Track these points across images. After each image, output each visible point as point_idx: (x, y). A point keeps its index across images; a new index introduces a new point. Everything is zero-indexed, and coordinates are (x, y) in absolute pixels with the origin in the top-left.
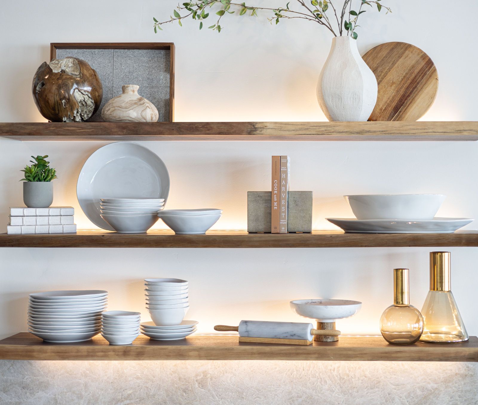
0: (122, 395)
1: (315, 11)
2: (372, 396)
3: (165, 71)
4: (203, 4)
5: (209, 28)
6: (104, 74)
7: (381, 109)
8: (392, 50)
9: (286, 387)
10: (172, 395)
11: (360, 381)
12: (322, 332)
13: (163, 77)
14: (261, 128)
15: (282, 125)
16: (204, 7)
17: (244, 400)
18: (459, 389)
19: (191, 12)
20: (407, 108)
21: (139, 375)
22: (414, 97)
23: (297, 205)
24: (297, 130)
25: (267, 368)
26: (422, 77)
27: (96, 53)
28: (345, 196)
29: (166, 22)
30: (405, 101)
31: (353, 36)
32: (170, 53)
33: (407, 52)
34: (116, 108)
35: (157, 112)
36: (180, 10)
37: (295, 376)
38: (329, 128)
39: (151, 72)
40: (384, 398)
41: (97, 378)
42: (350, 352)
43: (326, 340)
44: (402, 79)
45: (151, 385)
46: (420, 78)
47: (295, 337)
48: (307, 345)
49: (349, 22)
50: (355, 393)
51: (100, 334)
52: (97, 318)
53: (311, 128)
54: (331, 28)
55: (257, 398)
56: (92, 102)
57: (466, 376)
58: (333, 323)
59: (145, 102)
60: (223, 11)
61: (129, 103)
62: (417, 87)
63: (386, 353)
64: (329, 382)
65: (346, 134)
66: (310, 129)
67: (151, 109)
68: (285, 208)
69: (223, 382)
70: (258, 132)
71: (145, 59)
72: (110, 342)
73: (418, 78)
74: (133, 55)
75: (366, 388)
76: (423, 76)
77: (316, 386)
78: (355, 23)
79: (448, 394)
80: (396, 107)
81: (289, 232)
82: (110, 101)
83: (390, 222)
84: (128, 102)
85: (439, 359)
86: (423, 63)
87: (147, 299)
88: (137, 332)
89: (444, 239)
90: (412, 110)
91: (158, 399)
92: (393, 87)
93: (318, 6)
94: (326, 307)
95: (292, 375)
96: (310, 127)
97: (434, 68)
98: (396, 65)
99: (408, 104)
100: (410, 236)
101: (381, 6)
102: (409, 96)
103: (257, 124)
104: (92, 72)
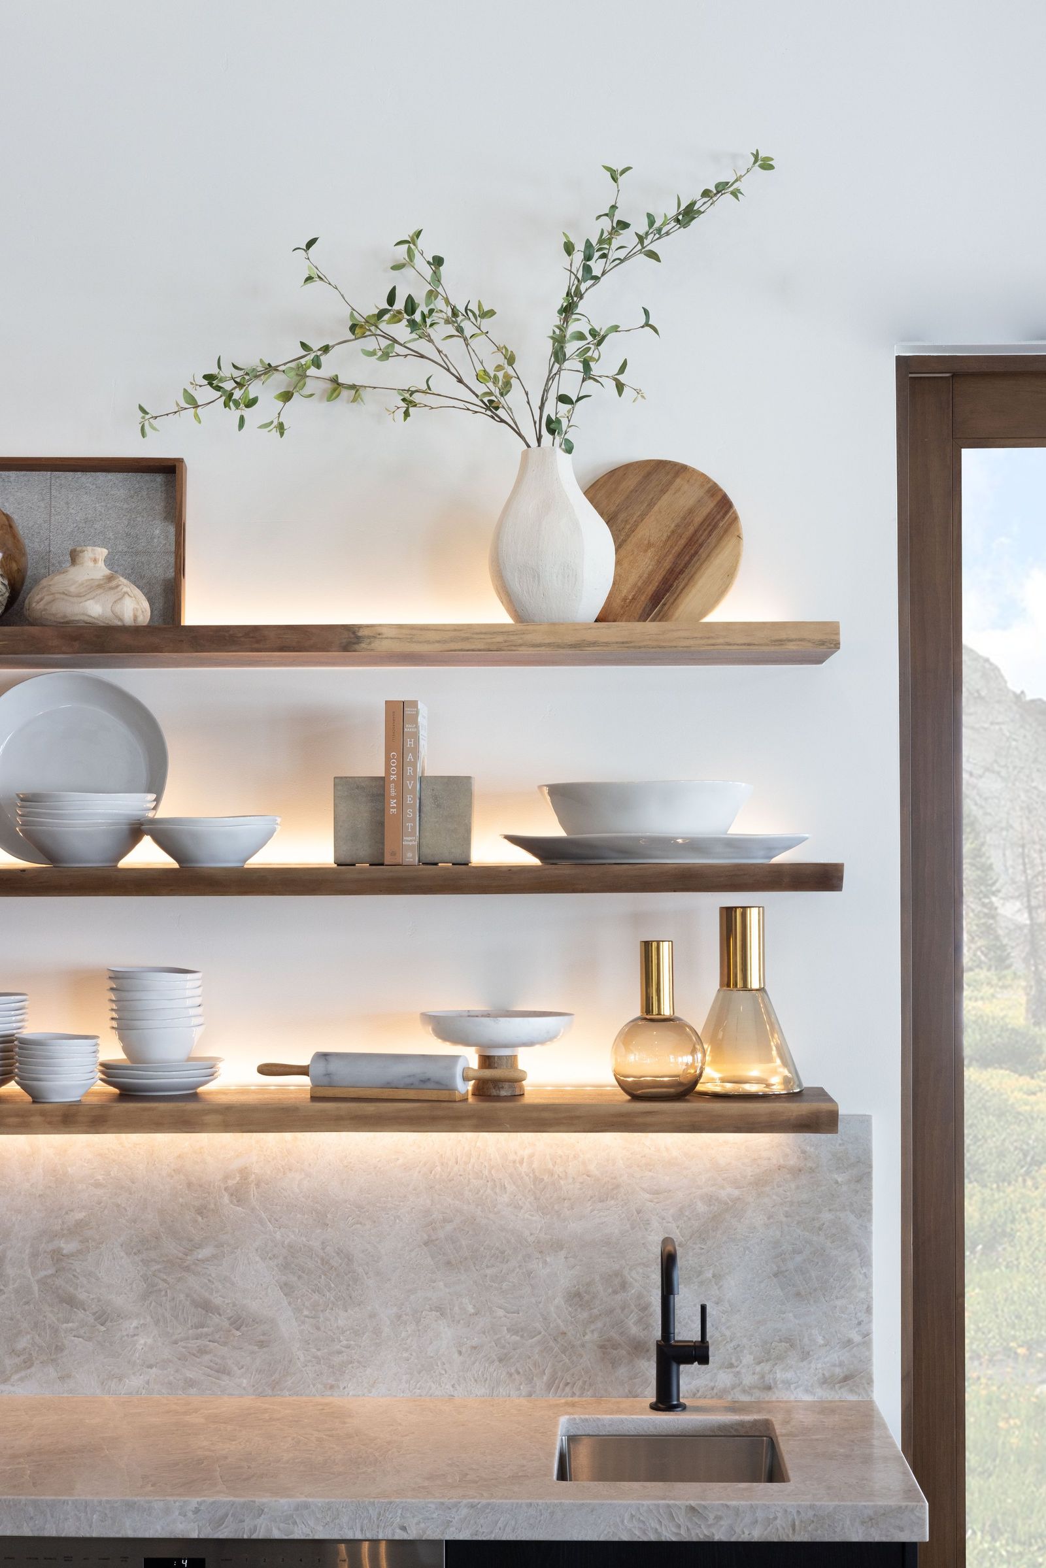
0: (63, 1222)
1: (486, 394)
2: (603, 1216)
3: (165, 518)
4: (247, 377)
5: (260, 427)
6: (30, 525)
7: (625, 599)
8: (648, 476)
9: (419, 1200)
10: (172, 1221)
11: (578, 1186)
12: (488, 1073)
13: (161, 531)
14: (369, 637)
15: (414, 632)
16: (248, 383)
17: (329, 1229)
18: (787, 1198)
19: (220, 393)
20: (678, 596)
21: (100, 1177)
22: (692, 573)
23: (439, 806)
24: (445, 642)
25: (378, 1160)
26: (709, 532)
27: (12, 479)
28: (540, 787)
29: (167, 415)
30: (674, 582)
31: (563, 446)
32: (175, 479)
33: (678, 481)
34: (57, 596)
35: (146, 605)
36: (196, 390)
37: (437, 1176)
38: (511, 636)
39: (134, 521)
40: (628, 1220)
41: (8, 1186)
42: (545, 1115)
43: (498, 1092)
44: (669, 537)
45: (128, 1200)
46: (705, 534)
47: (429, 1085)
48: (455, 1101)
49: (556, 418)
50: (566, 1210)
51: (13, 1083)
52: (4, 1047)
53: (475, 636)
54: (519, 430)
55: (357, 1224)
56: (4, 584)
57: (800, 1171)
58: (512, 1059)
59: (120, 583)
60: (289, 392)
61: (84, 585)
62: (699, 553)
63: (622, 1115)
64: (511, 1188)
65: (547, 649)
66: (472, 638)
67: (134, 599)
68: (414, 813)
69: (282, 1191)
70: (363, 645)
71: (121, 493)
72: (33, 1098)
73: (701, 535)
74: (93, 484)
75: (589, 1200)
76: (711, 531)
77: (484, 1197)
78: (569, 421)
79: (762, 1210)
80: (656, 594)
81: (423, 862)
82: (44, 582)
83: (638, 839)
84: (82, 584)
85: (735, 1127)
86: (711, 505)
87: (112, 1010)
88: (91, 1075)
89: (744, 875)
90: (689, 602)
91: (143, 1229)
92: (649, 554)
93: (490, 385)
94: (495, 1021)
95: (431, 1173)
96: (473, 634)
97: (733, 515)
98: (656, 508)
99: (681, 587)
100: (676, 868)
101: (624, 385)
102: (682, 572)
103: (361, 630)
104: (4, 519)
